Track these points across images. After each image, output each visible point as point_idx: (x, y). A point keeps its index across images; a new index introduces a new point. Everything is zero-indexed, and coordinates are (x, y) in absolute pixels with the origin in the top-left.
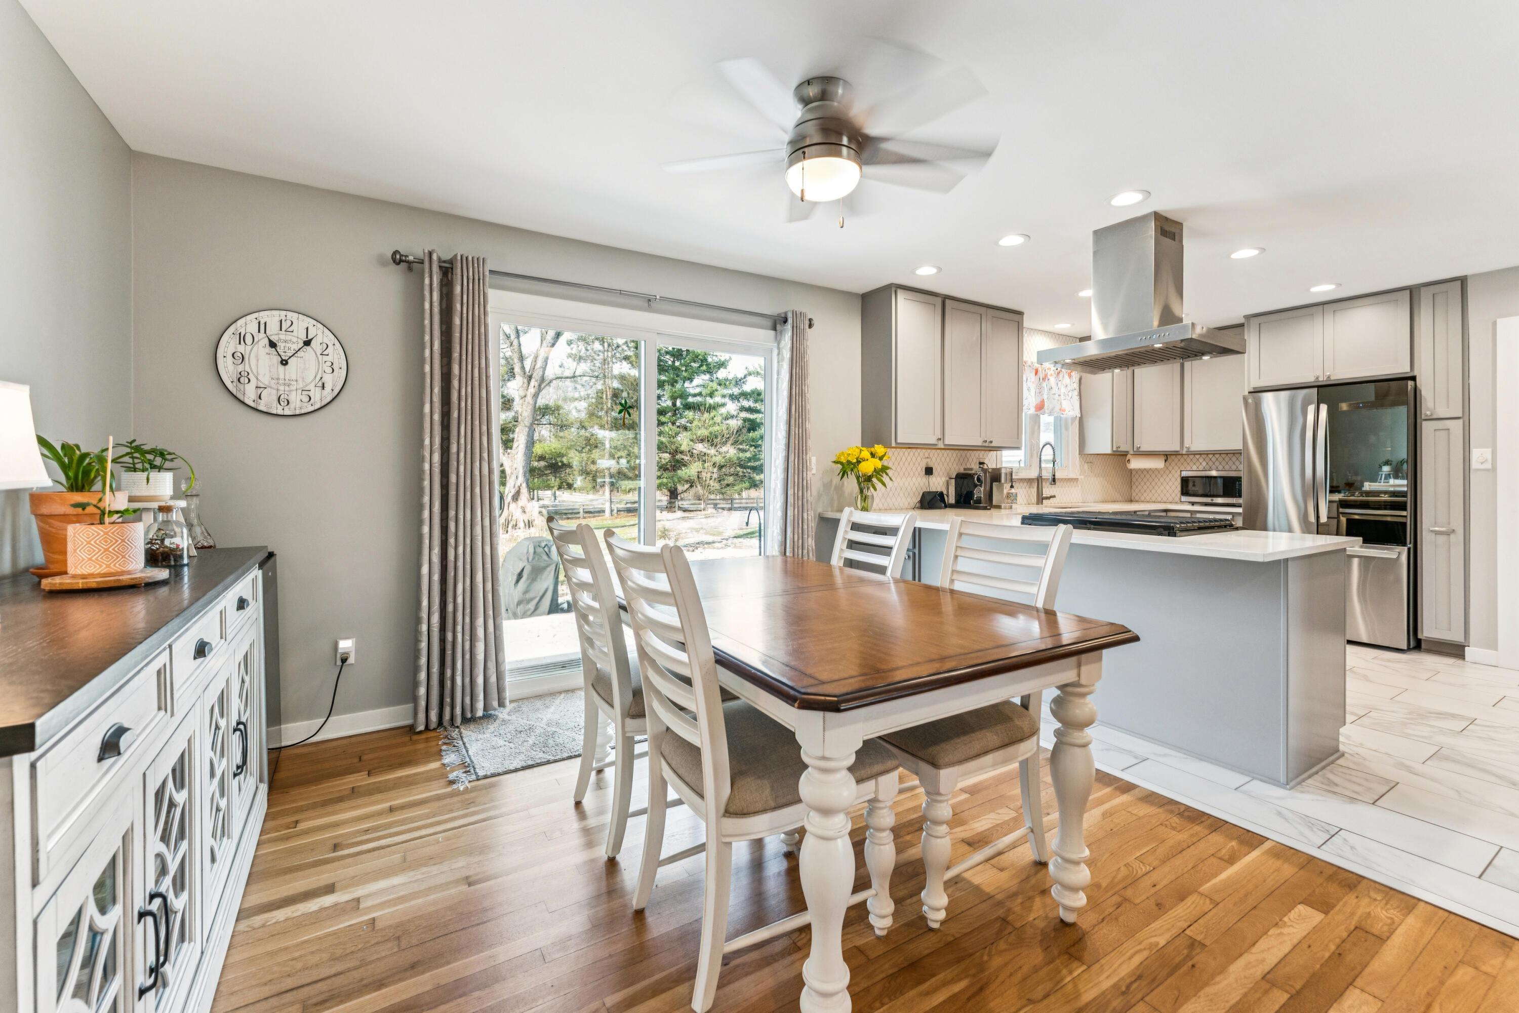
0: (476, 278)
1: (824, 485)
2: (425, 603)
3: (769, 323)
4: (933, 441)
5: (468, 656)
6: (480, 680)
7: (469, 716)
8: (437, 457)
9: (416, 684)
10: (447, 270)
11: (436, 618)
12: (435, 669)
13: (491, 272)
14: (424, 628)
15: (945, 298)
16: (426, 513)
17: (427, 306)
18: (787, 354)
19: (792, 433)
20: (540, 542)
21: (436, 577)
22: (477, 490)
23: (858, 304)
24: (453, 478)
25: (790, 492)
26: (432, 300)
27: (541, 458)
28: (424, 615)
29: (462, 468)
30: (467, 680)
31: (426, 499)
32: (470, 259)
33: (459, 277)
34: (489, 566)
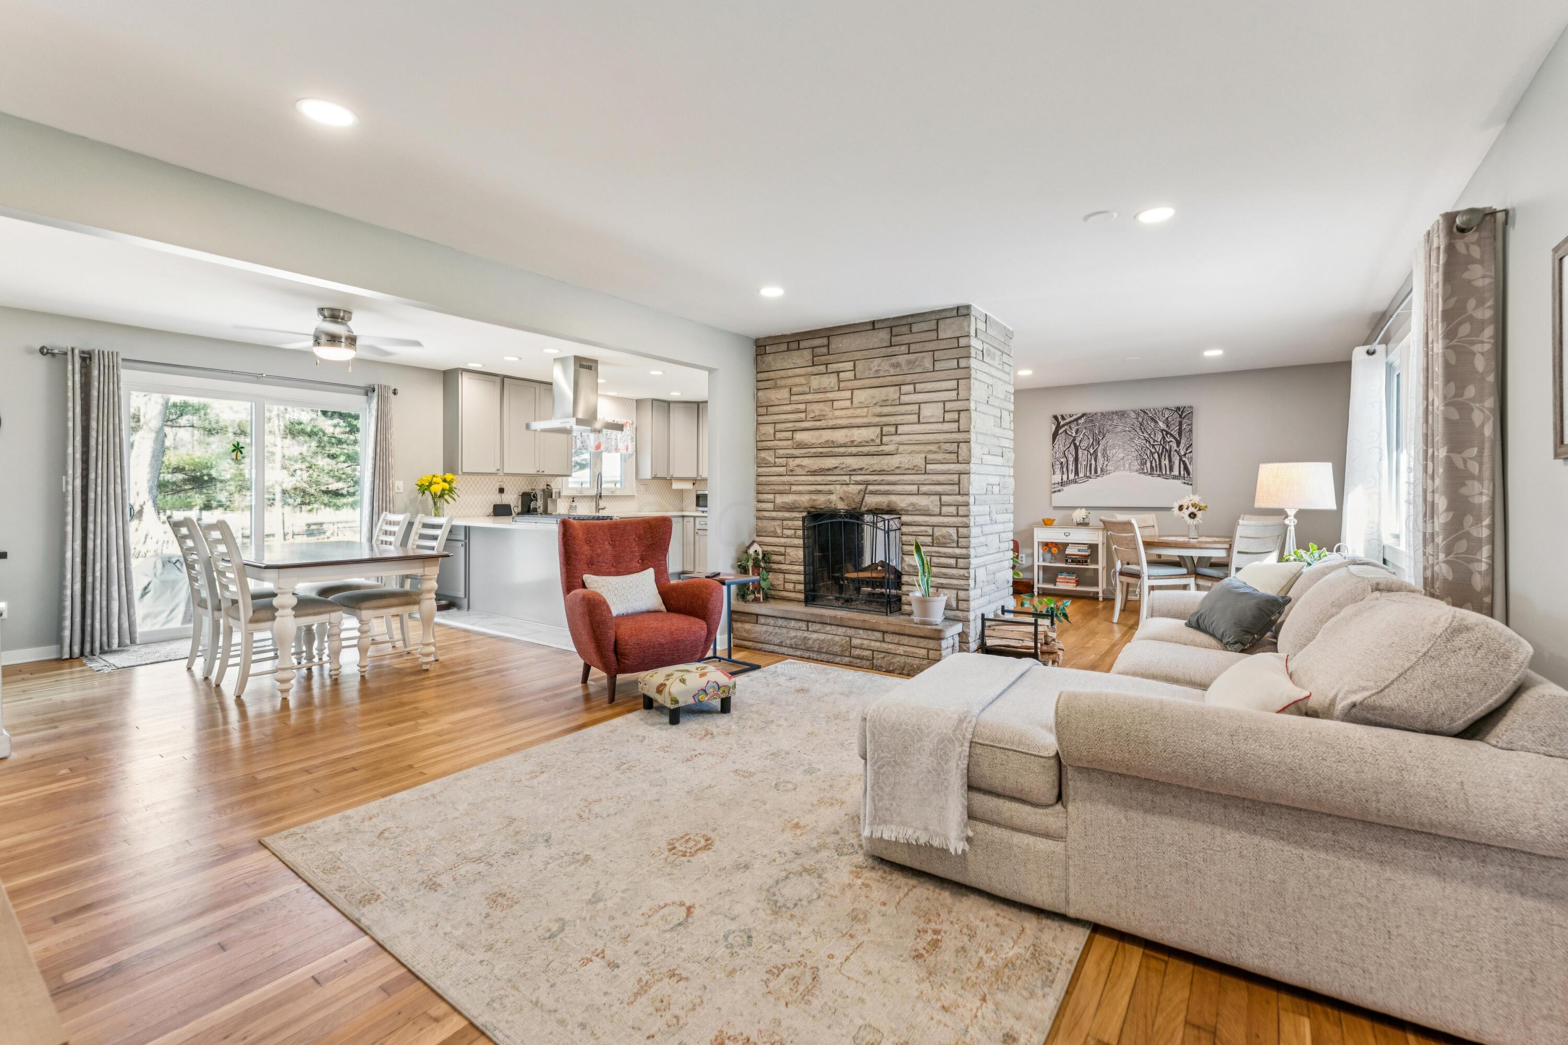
0: (111, 365)
1: (411, 500)
2: (69, 576)
3: (363, 391)
4: (494, 471)
5: (105, 610)
6: (115, 625)
7: (106, 648)
8: (78, 482)
9: (60, 629)
10: (87, 358)
11: (78, 587)
12: (78, 619)
13: (123, 360)
14: (69, 592)
15: (503, 378)
16: (70, 519)
17: (70, 383)
18: (374, 413)
19: (378, 465)
20: (170, 558)
21: (78, 560)
22: (112, 503)
23: (440, 378)
24: (92, 495)
25: (376, 504)
26: (74, 379)
27: (178, 469)
28: (68, 584)
29: (99, 489)
30: (105, 626)
31: (70, 509)
32: (106, 353)
33: (97, 361)
34: (121, 552)
